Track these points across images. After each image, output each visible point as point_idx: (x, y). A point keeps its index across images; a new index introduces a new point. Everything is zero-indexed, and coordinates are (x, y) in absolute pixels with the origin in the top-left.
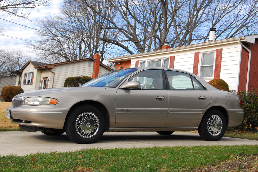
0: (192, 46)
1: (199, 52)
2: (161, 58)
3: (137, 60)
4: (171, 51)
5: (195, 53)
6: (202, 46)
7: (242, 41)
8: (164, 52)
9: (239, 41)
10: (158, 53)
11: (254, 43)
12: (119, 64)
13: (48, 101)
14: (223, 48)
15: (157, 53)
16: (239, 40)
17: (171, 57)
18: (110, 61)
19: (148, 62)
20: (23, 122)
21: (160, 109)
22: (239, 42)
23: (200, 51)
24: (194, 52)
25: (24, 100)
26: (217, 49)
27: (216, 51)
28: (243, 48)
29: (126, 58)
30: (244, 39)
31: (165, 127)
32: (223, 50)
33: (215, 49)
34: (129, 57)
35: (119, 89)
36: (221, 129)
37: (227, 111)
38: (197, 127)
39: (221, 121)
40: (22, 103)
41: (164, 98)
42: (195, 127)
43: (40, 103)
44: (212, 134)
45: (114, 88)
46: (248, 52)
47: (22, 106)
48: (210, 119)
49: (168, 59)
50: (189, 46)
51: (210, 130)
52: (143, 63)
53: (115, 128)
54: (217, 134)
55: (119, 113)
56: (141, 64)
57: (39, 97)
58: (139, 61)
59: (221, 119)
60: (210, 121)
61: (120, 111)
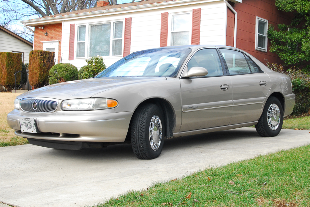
0: (158, 4)
1: (168, 13)
3: (72, 23)
4: (126, 10)
5: (162, 13)
6: (172, 4)
8: (116, 12)
10: (106, 13)
11: (241, 2)
12: (41, 29)
13: (105, 103)
14: (202, 7)
15: (104, 13)
17: (126, 19)
18: (27, 24)
19: (90, 26)
20: (61, 136)
21: (224, 101)
22: (224, 1)
23: (170, 11)
24: (160, 13)
25: (61, 104)
26: (193, 10)
27: (192, 11)
28: (228, 8)
29: (54, 19)
31: (228, 125)
32: (201, 10)
33: (191, 9)
34: (60, 19)
35: (181, 79)
36: (280, 121)
37: (284, 98)
38: (257, 121)
39: (279, 111)
40: (56, 109)
41: (228, 87)
42: (255, 122)
43: (93, 107)
44: (272, 128)
45: (175, 77)
46: (234, 14)
47: (58, 112)
48: (269, 110)
49: (121, 22)
50: (154, 5)
51: (270, 123)
52: (82, 28)
53: (179, 132)
54: (276, 128)
55: (185, 111)
56: (80, 29)
57: (91, 97)
58: (75, 24)
59: (278, 108)
60: (269, 112)
61: (187, 109)
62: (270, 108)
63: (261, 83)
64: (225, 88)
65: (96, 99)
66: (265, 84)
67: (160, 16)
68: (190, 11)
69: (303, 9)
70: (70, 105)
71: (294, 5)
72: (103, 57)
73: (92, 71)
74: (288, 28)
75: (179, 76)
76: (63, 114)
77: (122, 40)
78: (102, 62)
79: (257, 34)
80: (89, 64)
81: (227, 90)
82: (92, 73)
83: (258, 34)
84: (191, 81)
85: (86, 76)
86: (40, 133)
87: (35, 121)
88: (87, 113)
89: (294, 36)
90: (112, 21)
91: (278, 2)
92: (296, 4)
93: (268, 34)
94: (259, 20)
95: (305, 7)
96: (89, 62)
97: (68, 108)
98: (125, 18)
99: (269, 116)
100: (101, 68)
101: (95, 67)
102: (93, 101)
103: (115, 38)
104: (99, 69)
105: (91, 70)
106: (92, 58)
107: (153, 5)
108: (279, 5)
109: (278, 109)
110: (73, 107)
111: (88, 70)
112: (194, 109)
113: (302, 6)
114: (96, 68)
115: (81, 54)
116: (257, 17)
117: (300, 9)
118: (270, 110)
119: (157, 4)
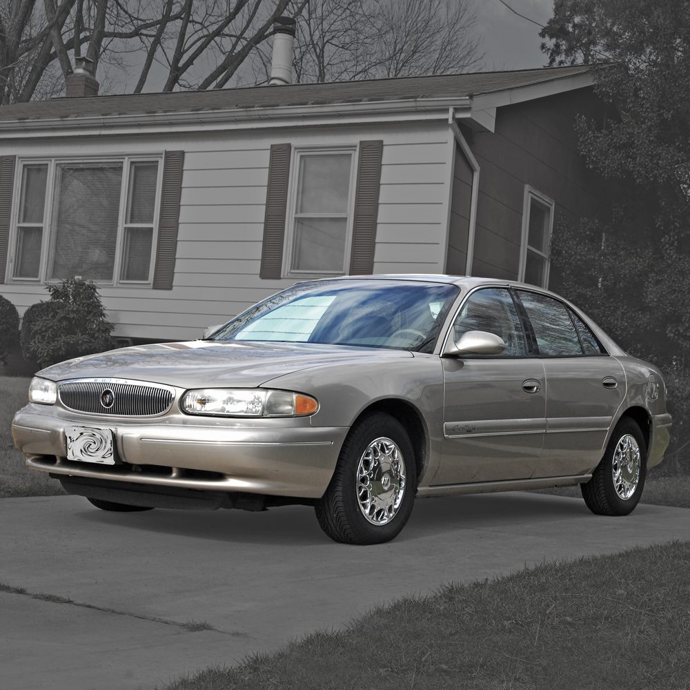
0: (263, 113)
1: (290, 146)
2: (123, 155)
3: (7, 151)
4: (171, 124)
5: (272, 146)
6: (304, 117)
7: (460, 116)
8: (140, 126)
9: (449, 116)
11: (493, 131)
13: (291, 403)
14: (387, 138)
15: (105, 126)
16: (451, 110)
17: (169, 155)
19: (60, 170)
20: (175, 474)
21: (529, 420)
22: (450, 121)
23: (296, 142)
24: (267, 143)
25: (182, 398)
26: (361, 143)
27: (358, 149)
28: (459, 148)
30: (468, 109)
31: (530, 478)
32: (385, 148)
33: (355, 139)
35: (442, 357)
36: (638, 478)
37: (651, 422)
38: (590, 473)
39: (638, 454)
40: (168, 409)
41: (537, 384)
42: (586, 476)
43: (263, 409)
44: (621, 493)
45: (431, 352)
46: (472, 170)
47: (171, 416)
48: (618, 448)
49: (154, 165)
50: (252, 113)
51: (617, 481)
52: (36, 171)
53: (430, 486)
54: (630, 494)
55: (450, 437)
56: (28, 173)
57: (258, 387)
58: (15, 156)
59: (637, 446)
60: (618, 454)
61: (452, 431)
62: (620, 444)
63: (605, 382)
64: (530, 388)
65: (270, 392)
66: (614, 384)
67: (267, 155)
68: (353, 147)
69: (652, 171)
70: (203, 402)
71: (628, 157)
72: (98, 283)
73: (65, 318)
74: (604, 234)
75: (437, 350)
76: (184, 422)
77: (151, 229)
78: (93, 294)
79: (524, 246)
80: (58, 298)
81: (536, 391)
82: (64, 323)
83: (527, 246)
84: (462, 365)
85: (46, 331)
86: (122, 466)
87: (114, 436)
88: (249, 425)
89: (623, 264)
90: (126, 158)
91: (587, 140)
92: (634, 153)
93: (552, 250)
94: (532, 198)
95: (657, 163)
96: (56, 293)
97: (198, 407)
98: (166, 152)
99: (616, 464)
100: (91, 312)
101: (75, 309)
102: (264, 396)
103: (131, 222)
104: (85, 314)
105: (62, 315)
106: (67, 283)
107: (249, 113)
108: (590, 151)
109: (636, 449)
110: (208, 408)
111: (53, 317)
112: (469, 431)
113: (651, 160)
114: (78, 311)
115: (27, 269)
116: (527, 188)
117: (646, 173)
118: (620, 450)
119: (261, 113)
